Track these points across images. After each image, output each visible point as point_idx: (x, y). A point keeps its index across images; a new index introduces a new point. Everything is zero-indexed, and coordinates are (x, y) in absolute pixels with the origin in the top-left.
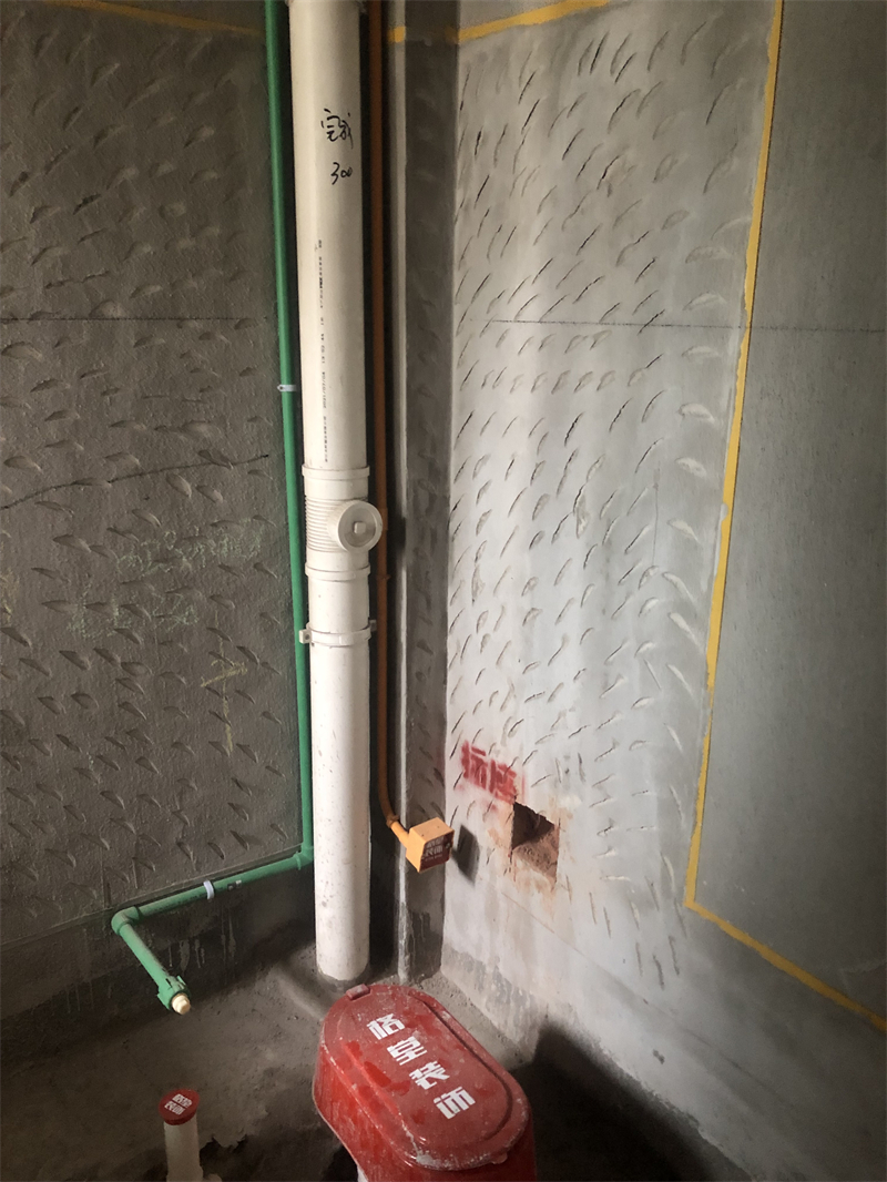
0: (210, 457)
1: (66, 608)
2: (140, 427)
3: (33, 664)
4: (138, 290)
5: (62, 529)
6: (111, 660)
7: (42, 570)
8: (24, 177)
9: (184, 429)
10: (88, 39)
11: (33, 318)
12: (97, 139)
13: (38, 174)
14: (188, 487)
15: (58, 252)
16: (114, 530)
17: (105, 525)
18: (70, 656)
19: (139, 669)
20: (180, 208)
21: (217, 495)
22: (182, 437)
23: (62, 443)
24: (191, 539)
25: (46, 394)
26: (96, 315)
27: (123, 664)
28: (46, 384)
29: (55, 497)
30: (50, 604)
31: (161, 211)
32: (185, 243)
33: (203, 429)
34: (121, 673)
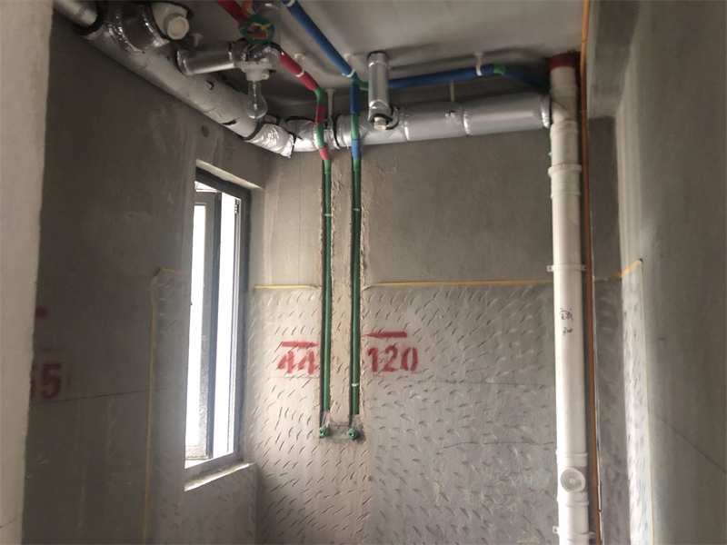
0: (527, 440)
1: (463, 490)
2: (498, 425)
3: (450, 510)
4: (499, 373)
5: (465, 459)
6: (479, 517)
7: (456, 474)
8: (463, 337)
9: (515, 427)
10: (487, 293)
11: (462, 382)
12: (488, 323)
13: (468, 335)
14: (516, 451)
15: (472, 360)
16: (484, 463)
17: (481, 462)
18: (464, 510)
19: (490, 525)
20: (517, 344)
21: (529, 456)
22: (515, 430)
23: (467, 427)
24: (517, 474)
25: (464, 408)
26: (483, 381)
27: (484, 521)
28: (464, 405)
29: (464, 446)
30: (459, 487)
31: (510, 345)
32: (519, 356)
33: (524, 428)
34: (483, 525)
